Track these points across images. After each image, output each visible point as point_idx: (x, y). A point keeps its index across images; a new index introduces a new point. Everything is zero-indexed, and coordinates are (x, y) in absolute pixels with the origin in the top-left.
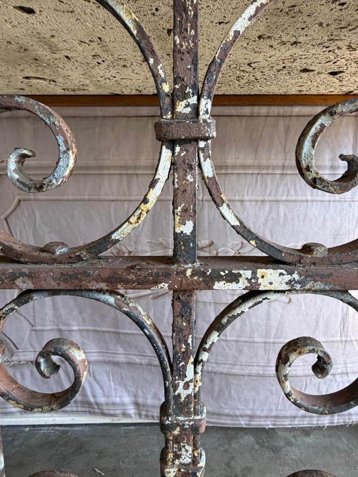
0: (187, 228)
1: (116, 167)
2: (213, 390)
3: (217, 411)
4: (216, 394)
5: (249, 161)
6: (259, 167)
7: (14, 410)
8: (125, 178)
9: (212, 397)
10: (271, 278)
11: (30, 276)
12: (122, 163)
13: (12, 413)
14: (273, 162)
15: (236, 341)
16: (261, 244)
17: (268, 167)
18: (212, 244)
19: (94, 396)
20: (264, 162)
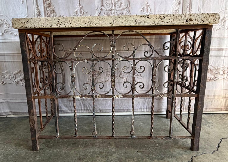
0: (113, 55)
2: (118, 103)
3: (119, 108)
4: (119, 104)
7: (69, 112)
8: (97, 53)
9: (118, 105)
10: (121, 59)
11: (100, 59)
15: (124, 91)
16: (120, 56)
18: (118, 68)
19: (89, 108)
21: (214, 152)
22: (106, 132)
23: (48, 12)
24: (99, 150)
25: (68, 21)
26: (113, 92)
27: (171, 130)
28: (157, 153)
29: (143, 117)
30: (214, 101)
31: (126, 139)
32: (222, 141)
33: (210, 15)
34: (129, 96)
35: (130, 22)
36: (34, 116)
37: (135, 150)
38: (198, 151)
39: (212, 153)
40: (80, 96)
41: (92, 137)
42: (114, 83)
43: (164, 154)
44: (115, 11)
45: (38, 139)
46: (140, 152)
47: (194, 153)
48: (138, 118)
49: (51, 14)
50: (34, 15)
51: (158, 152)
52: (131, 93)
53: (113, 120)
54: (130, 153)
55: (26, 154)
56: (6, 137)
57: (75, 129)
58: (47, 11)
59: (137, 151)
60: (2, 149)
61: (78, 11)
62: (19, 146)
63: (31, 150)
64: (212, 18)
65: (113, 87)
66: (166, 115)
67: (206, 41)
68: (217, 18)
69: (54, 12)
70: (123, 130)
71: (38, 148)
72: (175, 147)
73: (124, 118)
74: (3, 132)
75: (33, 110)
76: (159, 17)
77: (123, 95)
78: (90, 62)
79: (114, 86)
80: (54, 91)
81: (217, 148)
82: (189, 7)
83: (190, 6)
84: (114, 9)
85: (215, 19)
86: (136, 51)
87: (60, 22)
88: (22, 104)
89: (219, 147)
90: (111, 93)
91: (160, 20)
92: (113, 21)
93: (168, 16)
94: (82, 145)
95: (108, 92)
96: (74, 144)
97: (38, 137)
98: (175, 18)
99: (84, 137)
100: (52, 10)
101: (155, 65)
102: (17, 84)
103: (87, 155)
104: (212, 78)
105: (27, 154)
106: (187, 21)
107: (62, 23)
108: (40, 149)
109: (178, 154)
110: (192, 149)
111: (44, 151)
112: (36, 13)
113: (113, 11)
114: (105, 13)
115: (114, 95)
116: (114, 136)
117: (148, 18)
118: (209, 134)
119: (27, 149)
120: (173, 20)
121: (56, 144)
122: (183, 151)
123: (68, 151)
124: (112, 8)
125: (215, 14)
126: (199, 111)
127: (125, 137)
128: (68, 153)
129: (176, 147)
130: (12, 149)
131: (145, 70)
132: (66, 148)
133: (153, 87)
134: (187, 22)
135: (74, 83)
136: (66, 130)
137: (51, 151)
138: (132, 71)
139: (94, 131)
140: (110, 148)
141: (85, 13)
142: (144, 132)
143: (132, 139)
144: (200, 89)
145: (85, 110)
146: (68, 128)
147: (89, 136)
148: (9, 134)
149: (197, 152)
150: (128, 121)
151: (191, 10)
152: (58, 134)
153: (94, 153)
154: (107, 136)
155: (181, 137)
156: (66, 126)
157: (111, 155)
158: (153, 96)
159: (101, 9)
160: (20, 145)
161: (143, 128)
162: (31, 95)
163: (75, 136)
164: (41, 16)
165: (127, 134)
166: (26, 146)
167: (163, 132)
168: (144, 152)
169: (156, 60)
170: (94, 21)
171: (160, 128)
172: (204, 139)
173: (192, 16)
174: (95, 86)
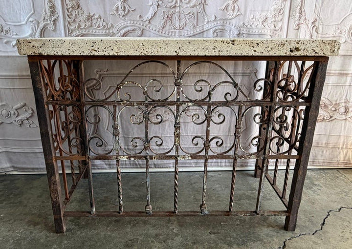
0: (179, 97)
1: (148, 74)
3: (184, 162)
5: (197, 71)
6: (200, 73)
7: (106, 167)
10: (190, 104)
11: (157, 104)
12: (150, 72)
13: (105, 168)
14: (205, 71)
16: (189, 99)
17: (203, 74)
19: (138, 161)
20: (202, 71)
21: (315, 232)
22: (164, 201)
23: (69, 7)
24: (154, 231)
25: (109, 46)
26: (177, 151)
27: (259, 204)
28: (237, 235)
29: (220, 175)
30: (326, 151)
31: (194, 216)
32: (329, 215)
33: (326, 42)
34: (200, 157)
35: (206, 50)
36: (57, 185)
37: (207, 230)
38: (294, 230)
39: (313, 234)
40: (127, 157)
41: (145, 214)
42: (179, 138)
43: (246, 237)
44: (182, 9)
45: (64, 216)
46: (214, 233)
47: (289, 235)
48: (212, 177)
49: (74, 12)
50: (45, 11)
51: (239, 233)
52: (203, 153)
53: (176, 190)
54: (198, 236)
55: (46, 239)
56: (12, 211)
57: (120, 203)
58: (67, 5)
59: (209, 231)
60: (10, 230)
61: (120, 7)
62: (35, 226)
63: (54, 232)
64: (329, 47)
65: (177, 143)
66: (254, 172)
67: (317, 80)
68: (337, 47)
69: (79, 7)
70: (189, 197)
71: (65, 228)
72: (263, 225)
73: (190, 176)
74: (5, 202)
75: (55, 177)
76: (250, 44)
77: (191, 156)
78: (143, 107)
79: (179, 143)
80: (87, 148)
81: (321, 226)
82: (300, 5)
83: (302, 5)
84: (179, 6)
85: (334, 49)
86: (212, 92)
87: (95, 48)
88: (31, 155)
89: (323, 224)
90: (173, 153)
91: (252, 48)
92: (180, 48)
93: (264, 42)
94: (130, 222)
95: (170, 151)
96: (117, 221)
97: (64, 214)
98: (274, 46)
99: (132, 213)
100: (75, 4)
101: (241, 114)
102: (20, 124)
103: (138, 239)
104: (325, 118)
105: (49, 239)
106: (291, 51)
107: (98, 48)
108: (67, 230)
109: (267, 236)
110: (286, 228)
111: (73, 234)
112: (47, 8)
113: (177, 10)
114: (164, 12)
115: (179, 156)
116: (176, 212)
117: (234, 44)
118: (313, 203)
119: (48, 230)
120: (271, 49)
121: (89, 222)
122: (274, 231)
123: (109, 233)
124: (176, 4)
125: (334, 42)
126: (299, 178)
127: (192, 213)
128: (110, 236)
129: (265, 225)
130: (24, 230)
131: (226, 120)
132: (106, 227)
133: (236, 145)
134: (291, 53)
135: (117, 137)
136: (103, 198)
137: (83, 234)
138: (206, 121)
139: (148, 205)
140: (171, 228)
141: (130, 10)
142: (220, 201)
143: (202, 216)
144: (304, 149)
145: (130, 164)
146: (106, 195)
147: (140, 212)
148: (15, 205)
149: (293, 233)
150: (197, 182)
151: (303, 11)
152: (94, 210)
153: (147, 236)
154: (167, 212)
155: (272, 213)
156: (102, 190)
157: (173, 239)
158: (236, 158)
159: (159, 5)
160: (36, 224)
161: (218, 194)
162: (52, 155)
163: (119, 213)
164: (56, 13)
165: (195, 204)
166: (46, 226)
167: (248, 200)
168: (218, 233)
169: (242, 106)
170: (150, 47)
171: (244, 194)
172: (305, 211)
173: (300, 43)
174: (149, 142)
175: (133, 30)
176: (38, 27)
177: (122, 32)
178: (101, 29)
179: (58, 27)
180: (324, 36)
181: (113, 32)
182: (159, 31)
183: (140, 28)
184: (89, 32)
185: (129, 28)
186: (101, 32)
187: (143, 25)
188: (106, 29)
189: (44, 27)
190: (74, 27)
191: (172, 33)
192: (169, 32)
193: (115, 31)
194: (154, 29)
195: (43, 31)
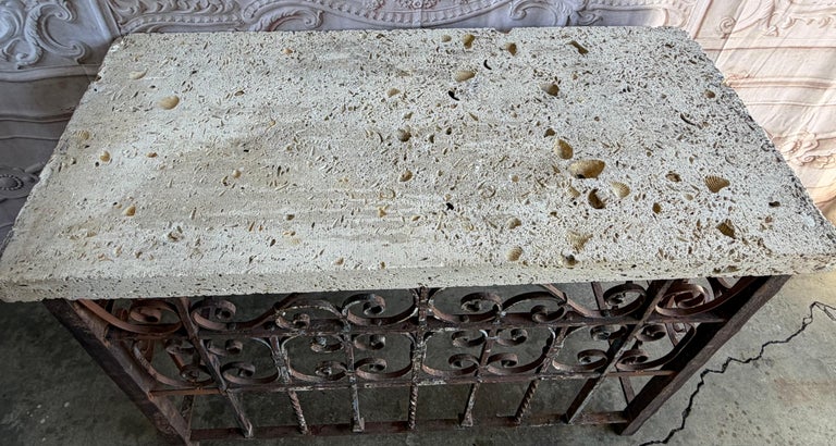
65: (415, 368)
77: (445, 381)
115: (419, 382)
175: (295, 14)
176: (25, 15)
177: (267, 19)
178: (206, 14)
179: (82, 13)
180: (806, 8)
181: (240, 20)
182: (366, 16)
183: (314, 10)
184: (173, 20)
185: (285, 10)
186: (206, 19)
187: (322, 3)
188: (221, 13)
189: (42, 15)
190: (128, 10)
191: (403, 15)
192: (395, 15)
193: (245, 17)
194: (354, 10)
195: (43, 23)
